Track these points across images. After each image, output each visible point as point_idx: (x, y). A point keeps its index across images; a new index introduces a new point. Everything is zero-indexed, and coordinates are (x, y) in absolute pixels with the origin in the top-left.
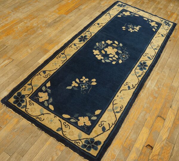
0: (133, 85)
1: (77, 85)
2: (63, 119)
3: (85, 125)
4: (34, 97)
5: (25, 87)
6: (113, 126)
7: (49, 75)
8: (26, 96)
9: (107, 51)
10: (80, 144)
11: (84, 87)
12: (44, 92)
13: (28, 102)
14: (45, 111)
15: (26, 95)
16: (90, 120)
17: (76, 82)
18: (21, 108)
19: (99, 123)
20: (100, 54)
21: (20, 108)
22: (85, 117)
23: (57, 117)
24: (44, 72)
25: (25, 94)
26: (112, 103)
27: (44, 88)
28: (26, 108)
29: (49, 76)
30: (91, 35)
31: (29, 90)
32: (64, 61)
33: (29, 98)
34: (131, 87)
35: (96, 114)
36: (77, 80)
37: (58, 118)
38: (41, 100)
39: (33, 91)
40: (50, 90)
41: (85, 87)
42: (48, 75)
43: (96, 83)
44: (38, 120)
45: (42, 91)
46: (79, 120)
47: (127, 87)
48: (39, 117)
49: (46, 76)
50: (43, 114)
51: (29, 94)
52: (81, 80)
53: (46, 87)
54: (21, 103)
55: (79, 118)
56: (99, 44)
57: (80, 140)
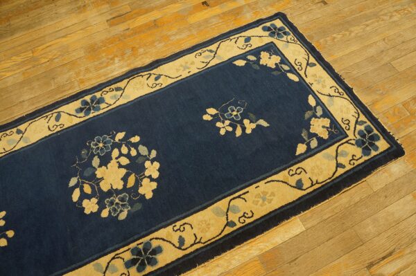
0: (147, 79)
1: (246, 122)
2: (299, 75)
3: (271, 55)
4: (337, 133)
5: (352, 162)
6: (231, 38)
7: (291, 173)
8: (353, 142)
9: (122, 179)
10: (291, 37)
11: (235, 113)
12: (315, 135)
13: (352, 128)
14: (324, 99)
15: (352, 144)
16: (259, 59)
17: (244, 129)
18: (365, 122)
19: (248, 49)
20: (146, 177)
21: (369, 123)
22: (265, 64)
23: (307, 82)
24: (299, 185)
25: (355, 147)
26: (209, 66)
27: (314, 143)
28: (357, 119)
29: (292, 168)
30: (113, 258)
31: (344, 153)
32: (239, 197)
33: (347, 136)
34: (153, 77)
35: (245, 62)
36: (239, 132)
37: (308, 80)
38: (327, 122)
39: (338, 148)
40: (303, 135)
41: (233, 111)
42: (294, 173)
43: (207, 110)
44: (341, 90)
45: (320, 140)
46: (276, 64)
47: (160, 81)
48: (338, 94)
49: (298, 171)
50: (330, 96)
51: (346, 144)
52: (230, 129)
53: (308, 145)
54: (365, 132)
55: (274, 67)
56: (121, 211)
57: (288, 42)
